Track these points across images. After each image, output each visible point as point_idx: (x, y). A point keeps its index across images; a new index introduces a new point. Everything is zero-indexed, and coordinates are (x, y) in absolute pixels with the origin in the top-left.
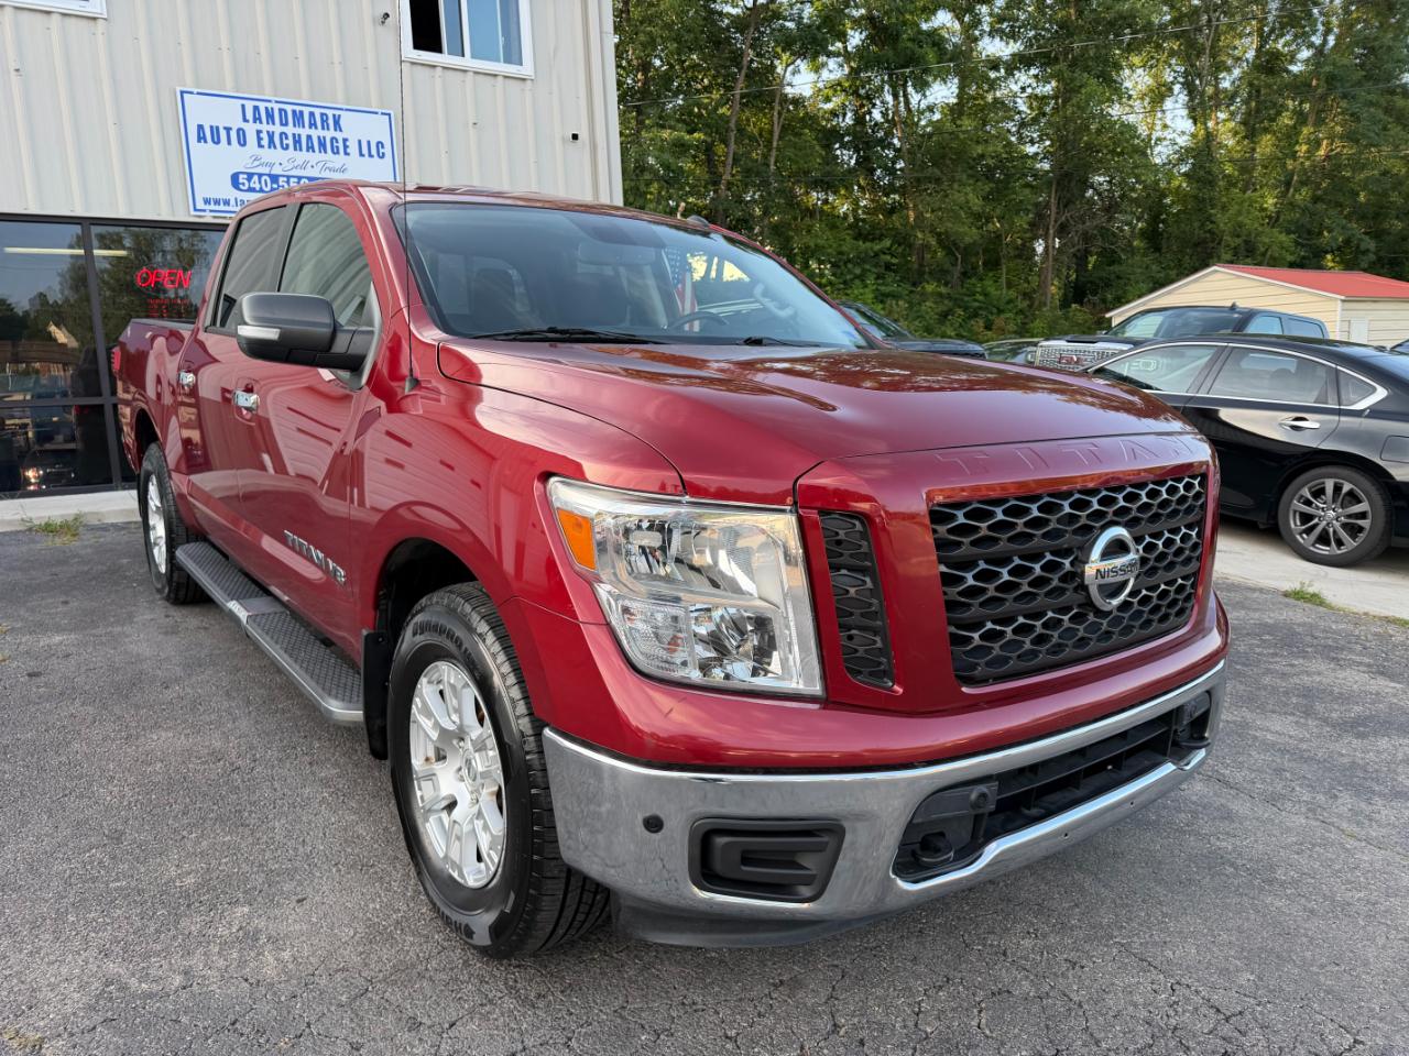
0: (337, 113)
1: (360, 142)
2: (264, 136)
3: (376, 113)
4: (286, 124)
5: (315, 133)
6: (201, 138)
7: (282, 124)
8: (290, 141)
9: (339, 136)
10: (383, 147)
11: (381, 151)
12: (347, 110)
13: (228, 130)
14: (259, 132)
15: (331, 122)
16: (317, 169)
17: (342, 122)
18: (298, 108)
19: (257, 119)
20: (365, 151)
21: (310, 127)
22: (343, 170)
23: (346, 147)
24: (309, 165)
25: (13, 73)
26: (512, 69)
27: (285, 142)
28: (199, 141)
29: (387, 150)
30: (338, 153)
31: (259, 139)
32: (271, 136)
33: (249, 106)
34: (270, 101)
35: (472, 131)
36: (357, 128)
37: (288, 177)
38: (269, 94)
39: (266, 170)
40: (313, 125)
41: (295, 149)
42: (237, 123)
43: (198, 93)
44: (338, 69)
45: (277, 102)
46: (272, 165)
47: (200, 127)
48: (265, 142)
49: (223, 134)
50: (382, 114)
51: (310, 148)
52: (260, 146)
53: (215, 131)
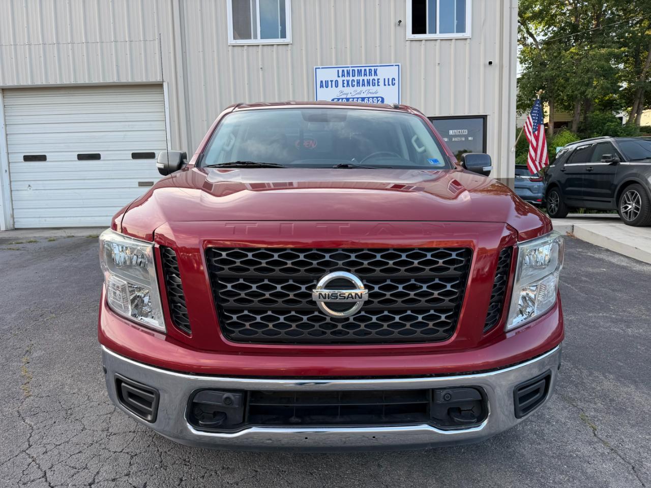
0: (376, 68)
1: (385, 79)
2: (345, 82)
3: (393, 66)
4: (355, 76)
5: (366, 78)
6: (322, 86)
7: (353, 76)
8: (355, 83)
9: (376, 78)
10: (395, 80)
11: (394, 82)
12: (380, 66)
13: (332, 81)
14: (343, 81)
15: (373, 72)
16: (365, 93)
17: (377, 72)
18: (359, 68)
19: (343, 75)
20: (387, 83)
21: (364, 76)
22: (376, 93)
23: (378, 82)
24: (362, 92)
25: (260, 70)
26: (460, 35)
27: (353, 83)
28: (321, 87)
29: (396, 82)
30: (375, 85)
31: (343, 83)
32: (348, 82)
33: (340, 70)
34: (349, 67)
35: (437, 67)
36: (384, 73)
37: (353, 98)
38: (349, 65)
39: (344, 96)
40: (365, 75)
41: (357, 86)
42: (335, 78)
43: (322, 68)
44: (378, 48)
45: (352, 67)
46: (347, 94)
47: (322, 82)
48: (345, 85)
49: (330, 83)
50: (396, 65)
51: (363, 85)
52: (343, 86)
53: (327, 82)
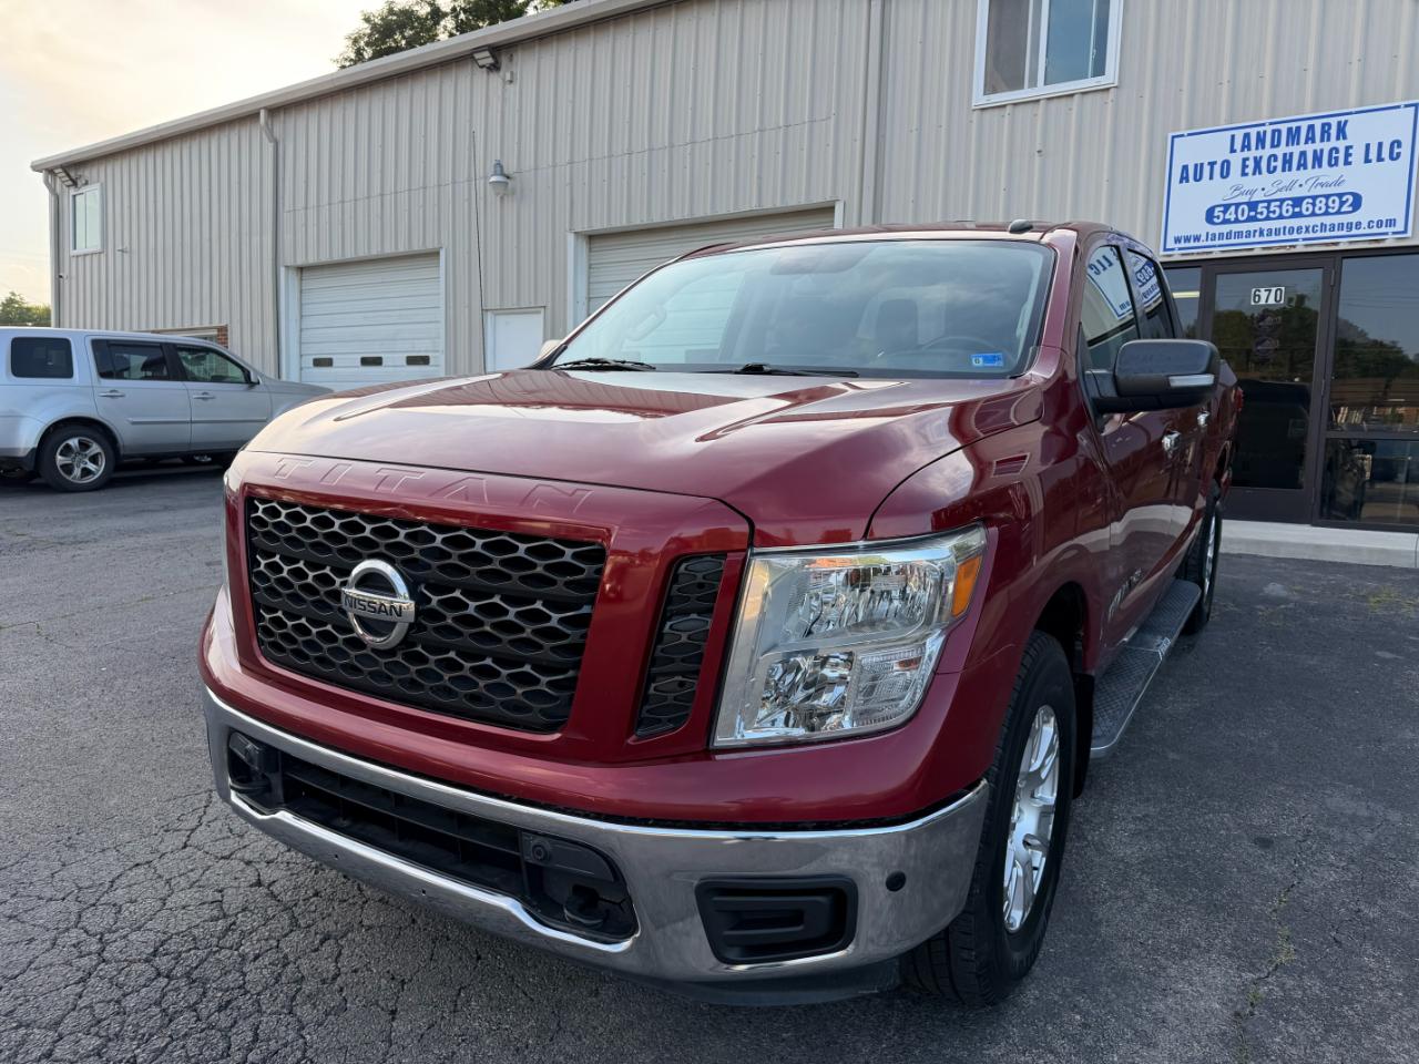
0: (1343, 119)
1: (1368, 146)
2: (1251, 163)
3: (1398, 107)
4: (1278, 145)
5: (1310, 149)
6: (1184, 178)
7: (1273, 146)
8: (1279, 164)
9: (1341, 145)
10: (1399, 146)
11: (1396, 150)
12: (1357, 113)
13: (1212, 164)
14: (1245, 160)
15: (1333, 131)
16: (1306, 187)
17: (1348, 129)
18: (1294, 125)
19: (1246, 146)
20: (1373, 155)
21: (1306, 142)
22: (1338, 183)
23: (1347, 155)
24: (1297, 185)
25: (1037, 154)
27: (1273, 164)
28: (1181, 182)
29: (1405, 151)
30: (1336, 164)
31: (1244, 166)
32: (1257, 162)
33: (1239, 135)
34: (1263, 125)
36: (1363, 131)
37: (1269, 202)
38: (1265, 118)
39: (1245, 199)
40: (1310, 139)
41: (1284, 170)
42: (1221, 153)
43: (1189, 135)
44: (1356, 66)
45: (1271, 124)
46: (1252, 192)
47: (1185, 168)
48: (1249, 170)
49: (1207, 169)
50: (1406, 106)
51: (1302, 165)
52: (1244, 174)
53: (1199, 168)
